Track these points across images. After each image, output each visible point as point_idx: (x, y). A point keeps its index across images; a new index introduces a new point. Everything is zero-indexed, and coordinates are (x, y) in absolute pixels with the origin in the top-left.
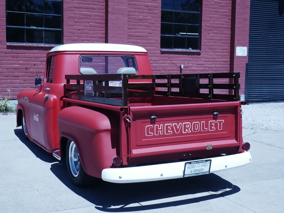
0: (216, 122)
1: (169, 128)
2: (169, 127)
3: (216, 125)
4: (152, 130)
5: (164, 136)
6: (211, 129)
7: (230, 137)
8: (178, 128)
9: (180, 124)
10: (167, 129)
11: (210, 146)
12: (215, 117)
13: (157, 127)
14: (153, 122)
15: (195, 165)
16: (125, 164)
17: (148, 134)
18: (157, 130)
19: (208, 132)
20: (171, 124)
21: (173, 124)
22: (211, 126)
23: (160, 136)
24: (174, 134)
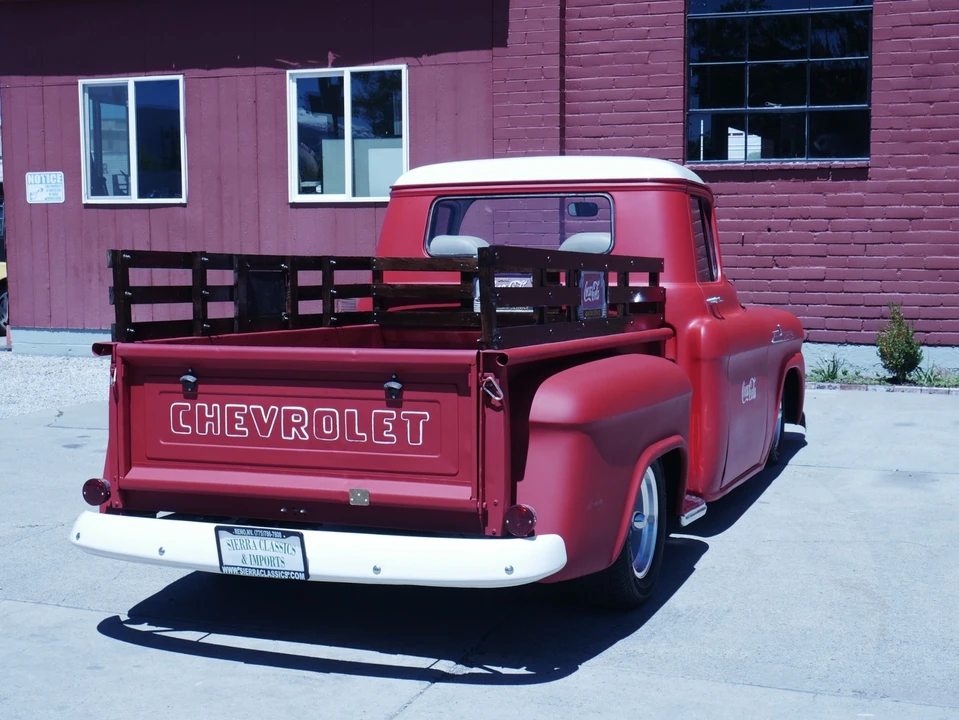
0: (398, 415)
1: (237, 417)
2: (239, 415)
3: (399, 427)
4: (189, 418)
5: (222, 439)
6: (380, 437)
7: (455, 475)
8: (266, 421)
9: (273, 411)
10: (232, 421)
11: (365, 493)
12: (395, 401)
13: (202, 409)
14: (191, 393)
15: (251, 539)
16: (117, 506)
17: (178, 427)
18: (203, 420)
19: (369, 446)
20: (245, 407)
21: (251, 407)
22: (381, 428)
23: (210, 438)
24: (253, 438)
